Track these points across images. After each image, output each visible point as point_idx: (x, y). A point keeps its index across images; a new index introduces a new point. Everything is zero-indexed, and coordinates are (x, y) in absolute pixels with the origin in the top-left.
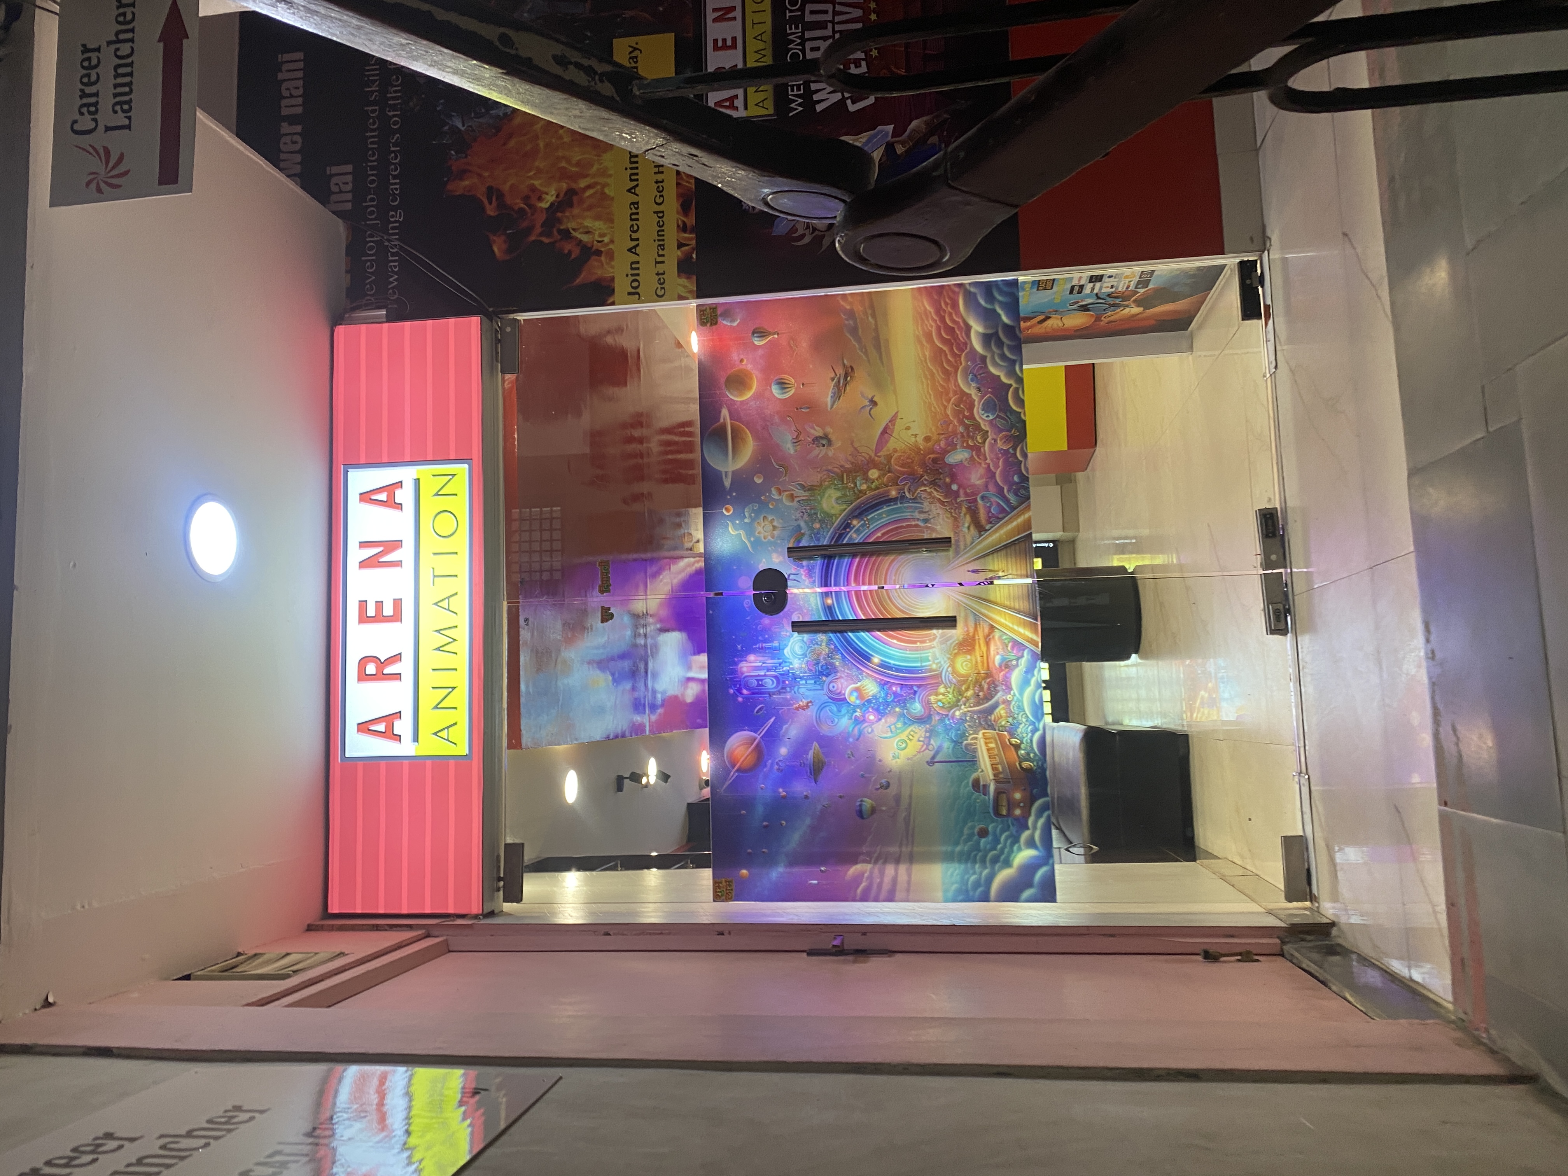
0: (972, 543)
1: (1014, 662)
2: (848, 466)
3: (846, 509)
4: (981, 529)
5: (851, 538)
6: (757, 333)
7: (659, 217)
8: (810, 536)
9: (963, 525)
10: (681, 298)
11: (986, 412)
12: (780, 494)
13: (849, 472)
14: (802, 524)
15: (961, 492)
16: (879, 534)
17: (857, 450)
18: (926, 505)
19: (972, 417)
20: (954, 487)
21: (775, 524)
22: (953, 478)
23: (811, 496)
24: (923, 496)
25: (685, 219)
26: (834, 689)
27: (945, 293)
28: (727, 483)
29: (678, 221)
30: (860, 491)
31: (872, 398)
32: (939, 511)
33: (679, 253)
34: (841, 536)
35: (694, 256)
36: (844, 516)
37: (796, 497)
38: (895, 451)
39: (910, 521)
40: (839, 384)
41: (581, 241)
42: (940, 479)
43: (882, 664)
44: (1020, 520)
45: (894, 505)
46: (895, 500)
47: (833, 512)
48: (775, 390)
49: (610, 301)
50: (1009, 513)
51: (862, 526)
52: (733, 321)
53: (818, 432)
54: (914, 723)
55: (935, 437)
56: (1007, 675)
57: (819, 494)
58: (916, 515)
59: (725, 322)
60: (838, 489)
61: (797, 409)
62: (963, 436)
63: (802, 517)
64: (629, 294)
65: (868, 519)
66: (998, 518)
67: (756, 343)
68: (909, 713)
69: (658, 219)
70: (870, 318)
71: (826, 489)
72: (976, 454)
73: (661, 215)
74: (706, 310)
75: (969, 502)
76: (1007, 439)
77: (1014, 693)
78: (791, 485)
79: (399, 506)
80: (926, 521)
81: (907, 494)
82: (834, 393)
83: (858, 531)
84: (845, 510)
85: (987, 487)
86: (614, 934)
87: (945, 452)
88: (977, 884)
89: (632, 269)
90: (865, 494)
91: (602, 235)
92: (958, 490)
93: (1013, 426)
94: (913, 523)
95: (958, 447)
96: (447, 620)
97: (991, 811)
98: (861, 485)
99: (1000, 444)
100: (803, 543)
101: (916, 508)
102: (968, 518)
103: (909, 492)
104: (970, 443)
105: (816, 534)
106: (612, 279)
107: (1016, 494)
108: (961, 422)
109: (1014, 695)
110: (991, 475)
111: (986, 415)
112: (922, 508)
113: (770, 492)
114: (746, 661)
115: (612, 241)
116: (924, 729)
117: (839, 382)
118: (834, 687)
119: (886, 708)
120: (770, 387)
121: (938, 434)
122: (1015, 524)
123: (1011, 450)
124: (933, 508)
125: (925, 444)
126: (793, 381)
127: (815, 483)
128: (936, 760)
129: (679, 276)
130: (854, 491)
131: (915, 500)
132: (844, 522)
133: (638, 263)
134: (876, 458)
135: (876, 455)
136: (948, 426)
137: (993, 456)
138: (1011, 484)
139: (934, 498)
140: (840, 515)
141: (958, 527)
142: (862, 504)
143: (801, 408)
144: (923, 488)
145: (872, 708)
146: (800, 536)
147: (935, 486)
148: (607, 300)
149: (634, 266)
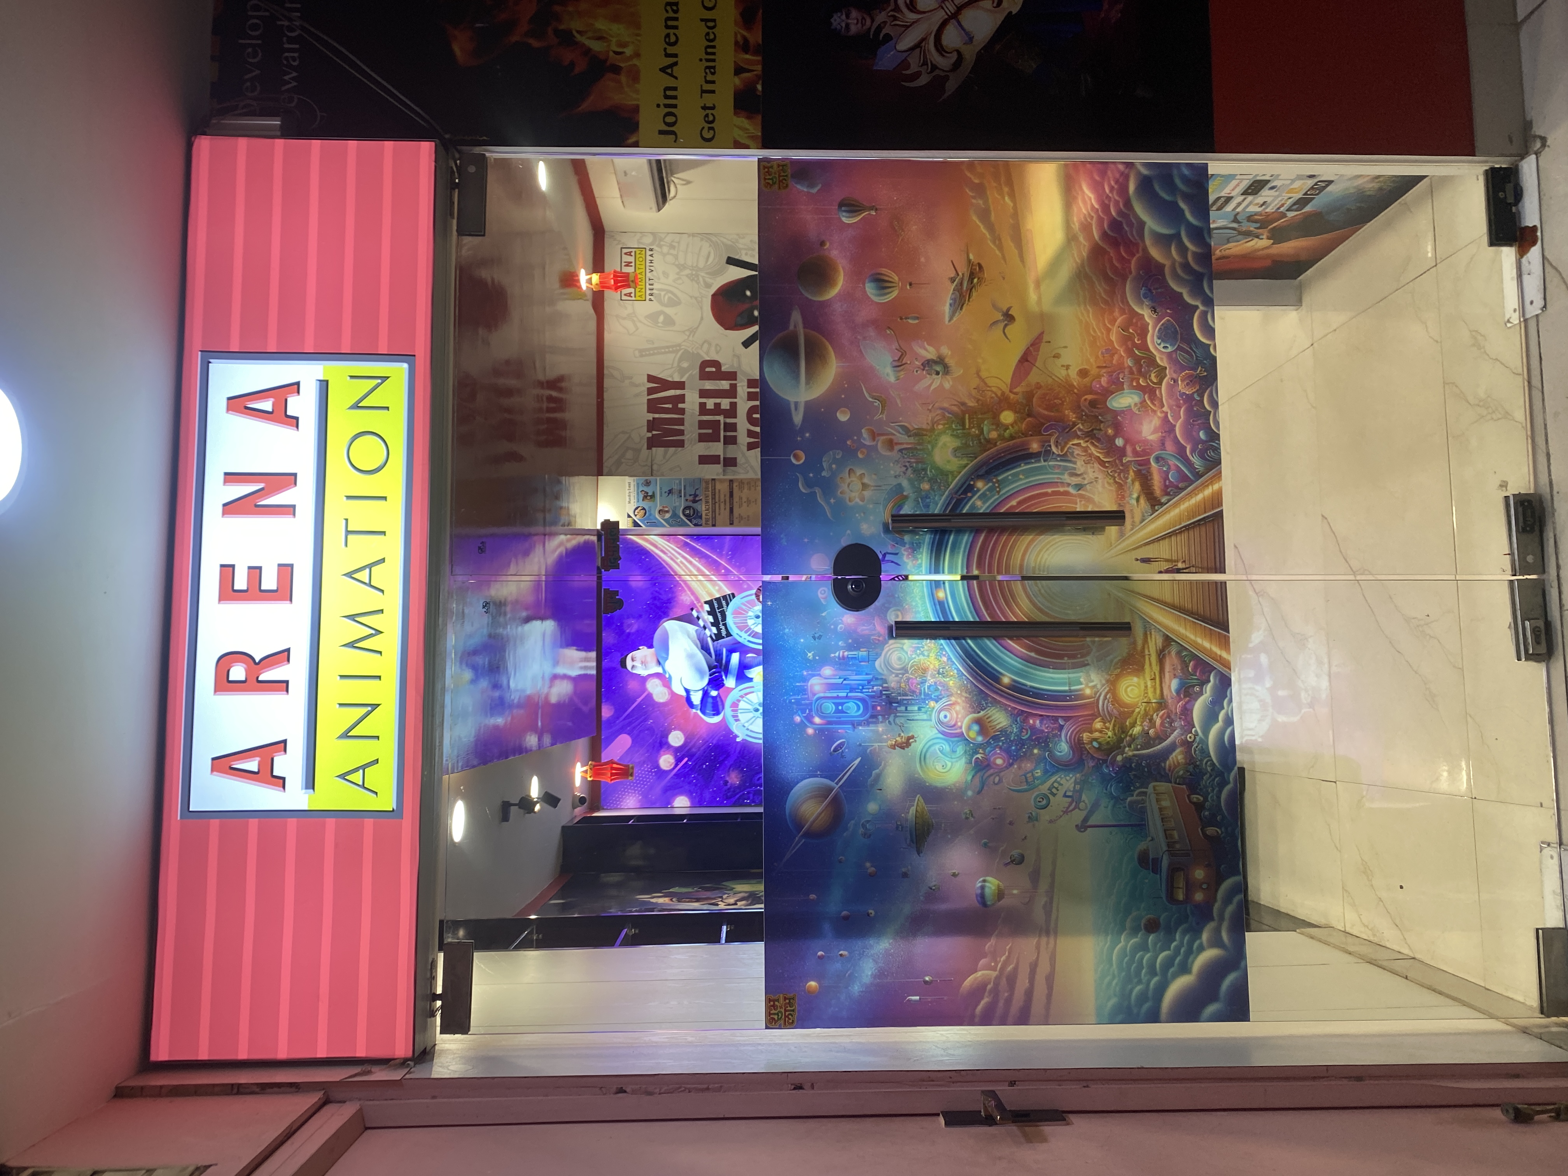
0: (1143, 520)
1: (1197, 689)
2: (971, 403)
3: (968, 464)
4: (1154, 503)
5: (973, 506)
6: (845, 205)
7: (709, 28)
8: (916, 500)
9: (1131, 494)
10: (738, 145)
11: (1163, 341)
12: (874, 439)
13: (972, 412)
14: (905, 483)
15: (1129, 449)
16: (1014, 503)
17: (985, 384)
18: (1080, 465)
19: (1144, 347)
20: (1119, 442)
21: (866, 480)
22: (1118, 428)
23: (919, 444)
24: (1076, 452)
25: (745, 34)
26: (946, 720)
27: (1109, 173)
28: (798, 418)
29: (736, 34)
30: (988, 441)
31: (1009, 309)
32: (1100, 476)
33: (737, 81)
34: (959, 503)
35: (759, 87)
36: (965, 474)
37: (897, 444)
38: (1038, 386)
39: (1058, 487)
40: (962, 288)
41: (589, 50)
42: (1100, 430)
43: (1014, 686)
44: (1208, 492)
45: (1036, 462)
46: (1036, 456)
47: (949, 467)
48: (870, 289)
49: (631, 141)
50: (1192, 482)
51: (989, 490)
52: (812, 186)
53: (929, 352)
54: (1058, 770)
55: (1094, 371)
56: (1188, 706)
57: (929, 442)
58: (1066, 478)
59: (799, 187)
60: (957, 436)
61: (901, 319)
62: (1131, 373)
63: (905, 473)
64: (661, 132)
65: (998, 481)
66: (1177, 487)
67: (844, 219)
68: (1051, 755)
69: (708, 30)
70: (1007, 198)
71: (939, 435)
72: (1150, 398)
73: (711, 24)
74: (772, 167)
75: (1140, 463)
76: (1191, 380)
77: (1196, 731)
78: (892, 428)
79: (294, 422)
80: (1079, 487)
81: (1054, 449)
82: (954, 300)
83: (984, 497)
84: (965, 466)
85: (1163, 444)
86: (634, 1092)
87: (1107, 393)
88: (1143, 997)
89: (667, 97)
90: (995, 445)
91: (624, 45)
92: (1125, 446)
93: (1199, 363)
94: (1061, 489)
95: (1125, 386)
96: (367, 600)
97: (1164, 895)
98: (989, 431)
99: (1181, 387)
100: (907, 510)
101: (1066, 469)
102: (1137, 485)
103: (1057, 446)
104: (1142, 382)
105: (924, 497)
106: (636, 109)
107: (1202, 456)
108: (1130, 353)
109: (1196, 734)
110: (1168, 428)
111: (1162, 345)
112: (1075, 469)
113: (860, 435)
114: (819, 675)
115: (637, 55)
116: (1073, 780)
117: (961, 284)
118: (945, 717)
119: (1021, 748)
120: (864, 284)
121: (1098, 367)
122: (1200, 497)
123: (1196, 396)
124: (1090, 471)
125: (1080, 380)
126: (896, 278)
127: (925, 426)
128: (1089, 823)
129: (736, 114)
130: (980, 440)
131: (1064, 457)
132: (965, 483)
133: (675, 89)
134: (1012, 396)
135: (1011, 391)
136: (1112, 356)
137: (1172, 402)
138: (1196, 442)
139: (1091, 455)
140: (960, 472)
141: (1123, 497)
142: (991, 459)
143: (906, 318)
144: (1076, 441)
145: (1000, 748)
146: (902, 499)
147: (1092, 438)
148: (628, 139)
149: (669, 93)
